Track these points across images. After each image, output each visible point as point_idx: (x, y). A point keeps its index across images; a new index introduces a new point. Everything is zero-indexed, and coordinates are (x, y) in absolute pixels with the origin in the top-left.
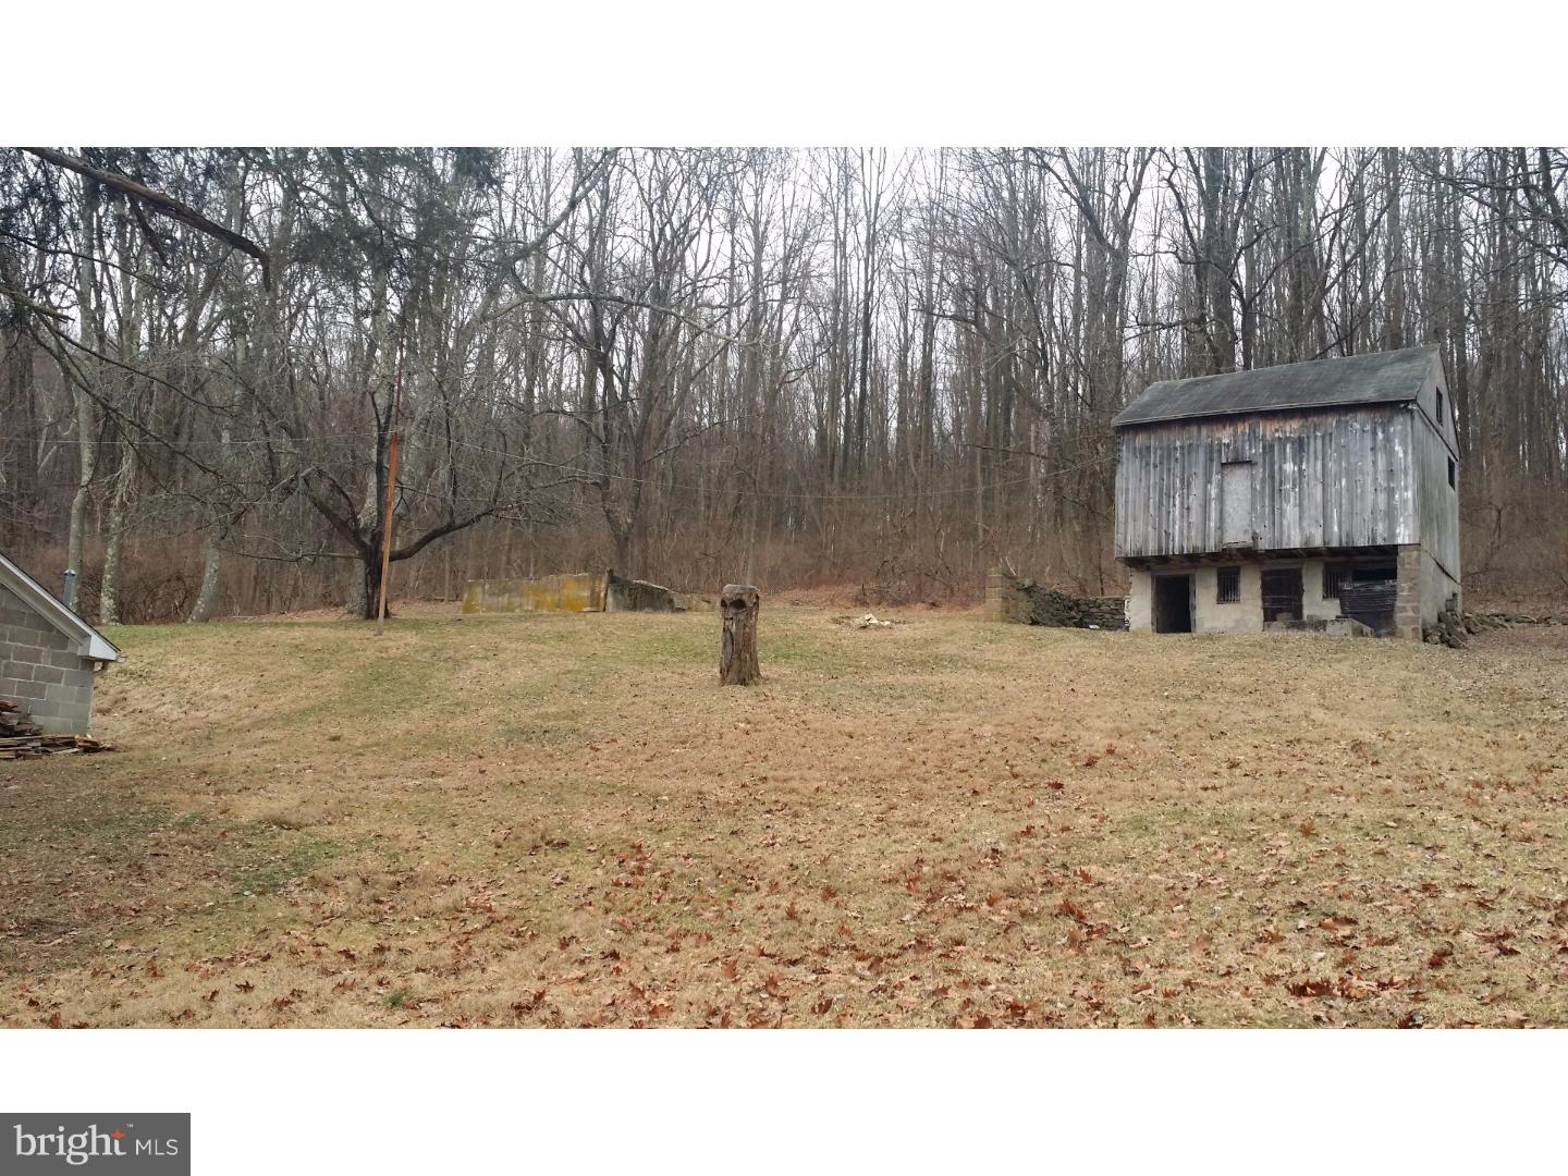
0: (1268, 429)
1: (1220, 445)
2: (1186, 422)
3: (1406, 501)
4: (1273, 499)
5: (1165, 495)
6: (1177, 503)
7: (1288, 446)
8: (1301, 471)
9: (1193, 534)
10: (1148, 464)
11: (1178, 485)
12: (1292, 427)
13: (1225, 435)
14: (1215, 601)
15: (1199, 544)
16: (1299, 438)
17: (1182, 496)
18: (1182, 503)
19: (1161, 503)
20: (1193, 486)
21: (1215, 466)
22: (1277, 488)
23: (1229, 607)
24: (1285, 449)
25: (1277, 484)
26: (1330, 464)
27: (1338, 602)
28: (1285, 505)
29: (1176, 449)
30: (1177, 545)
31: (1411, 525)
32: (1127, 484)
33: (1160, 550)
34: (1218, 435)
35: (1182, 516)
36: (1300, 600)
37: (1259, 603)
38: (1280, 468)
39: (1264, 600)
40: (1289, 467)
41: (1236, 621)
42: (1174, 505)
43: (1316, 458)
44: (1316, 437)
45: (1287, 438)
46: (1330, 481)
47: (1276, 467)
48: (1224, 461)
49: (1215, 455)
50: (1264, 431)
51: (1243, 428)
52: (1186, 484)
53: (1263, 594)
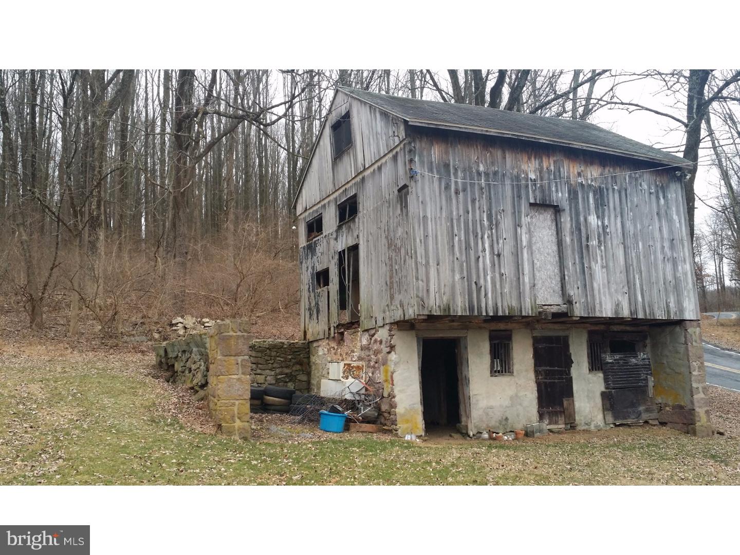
0: (571, 170)
1: (527, 179)
2: (488, 142)
3: (685, 274)
4: (582, 258)
5: (472, 233)
6: (487, 246)
7: (591, 195)
8: (604, 227)
9: (506, 290)
10: (447, 187)
11: (486, 223)
12: (593, 173)
13: (530, 168)
14: (487, 372)
15: (514, 303)
16: (600, 187)
17: (491, 237)
18: (492, 247)
19: (468, 247)
20: (502, 226)
21: (524, 207)
22: (584, 243)
23: (503, 380)
24: (588, 198)
25: (584, 239)
26: (628, 224)
27: (601, 375)
28: (593, 264)
29: (479, 174)
30: (490, 302)
31: (693, 300)
32: (425, 210)
33: (471, 308)
34: (524, 167)
35: (493, 265)
36: (569, 373)
37: (532, 375)
38: (586, 220)
39: (537, 373)
40: (593, 220)
41: (511, 398)
42: (484, 250)
43: (616, 217)
44: (614, 189)
45: (590, 186)
46: (629, 242)
47: (582, 219)
48: (532, 201)
49: (523, 192)
50: (568, 172)
51: (548, 163)
52: (494, 224)
53: (536, 365)
